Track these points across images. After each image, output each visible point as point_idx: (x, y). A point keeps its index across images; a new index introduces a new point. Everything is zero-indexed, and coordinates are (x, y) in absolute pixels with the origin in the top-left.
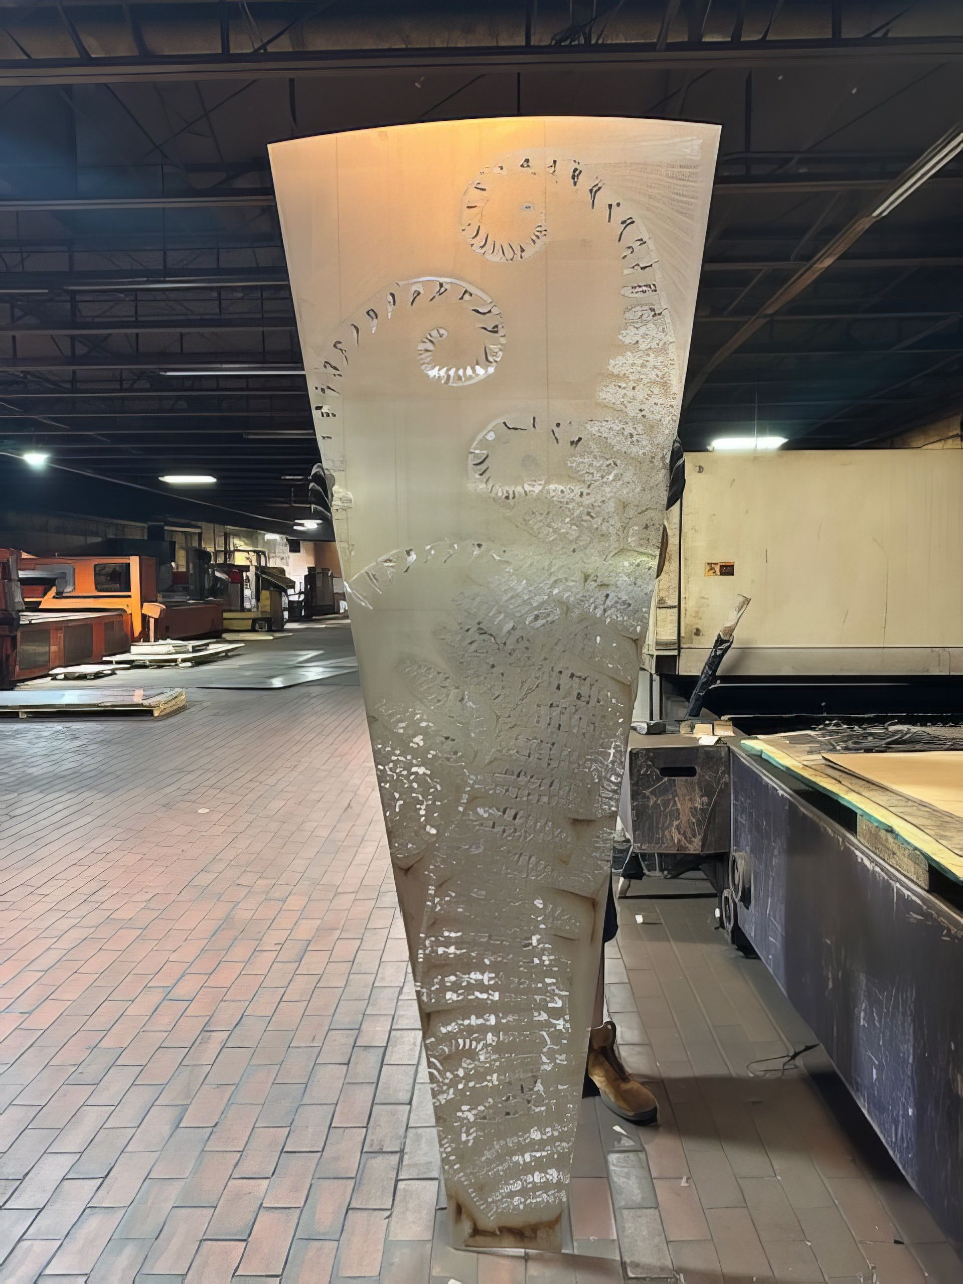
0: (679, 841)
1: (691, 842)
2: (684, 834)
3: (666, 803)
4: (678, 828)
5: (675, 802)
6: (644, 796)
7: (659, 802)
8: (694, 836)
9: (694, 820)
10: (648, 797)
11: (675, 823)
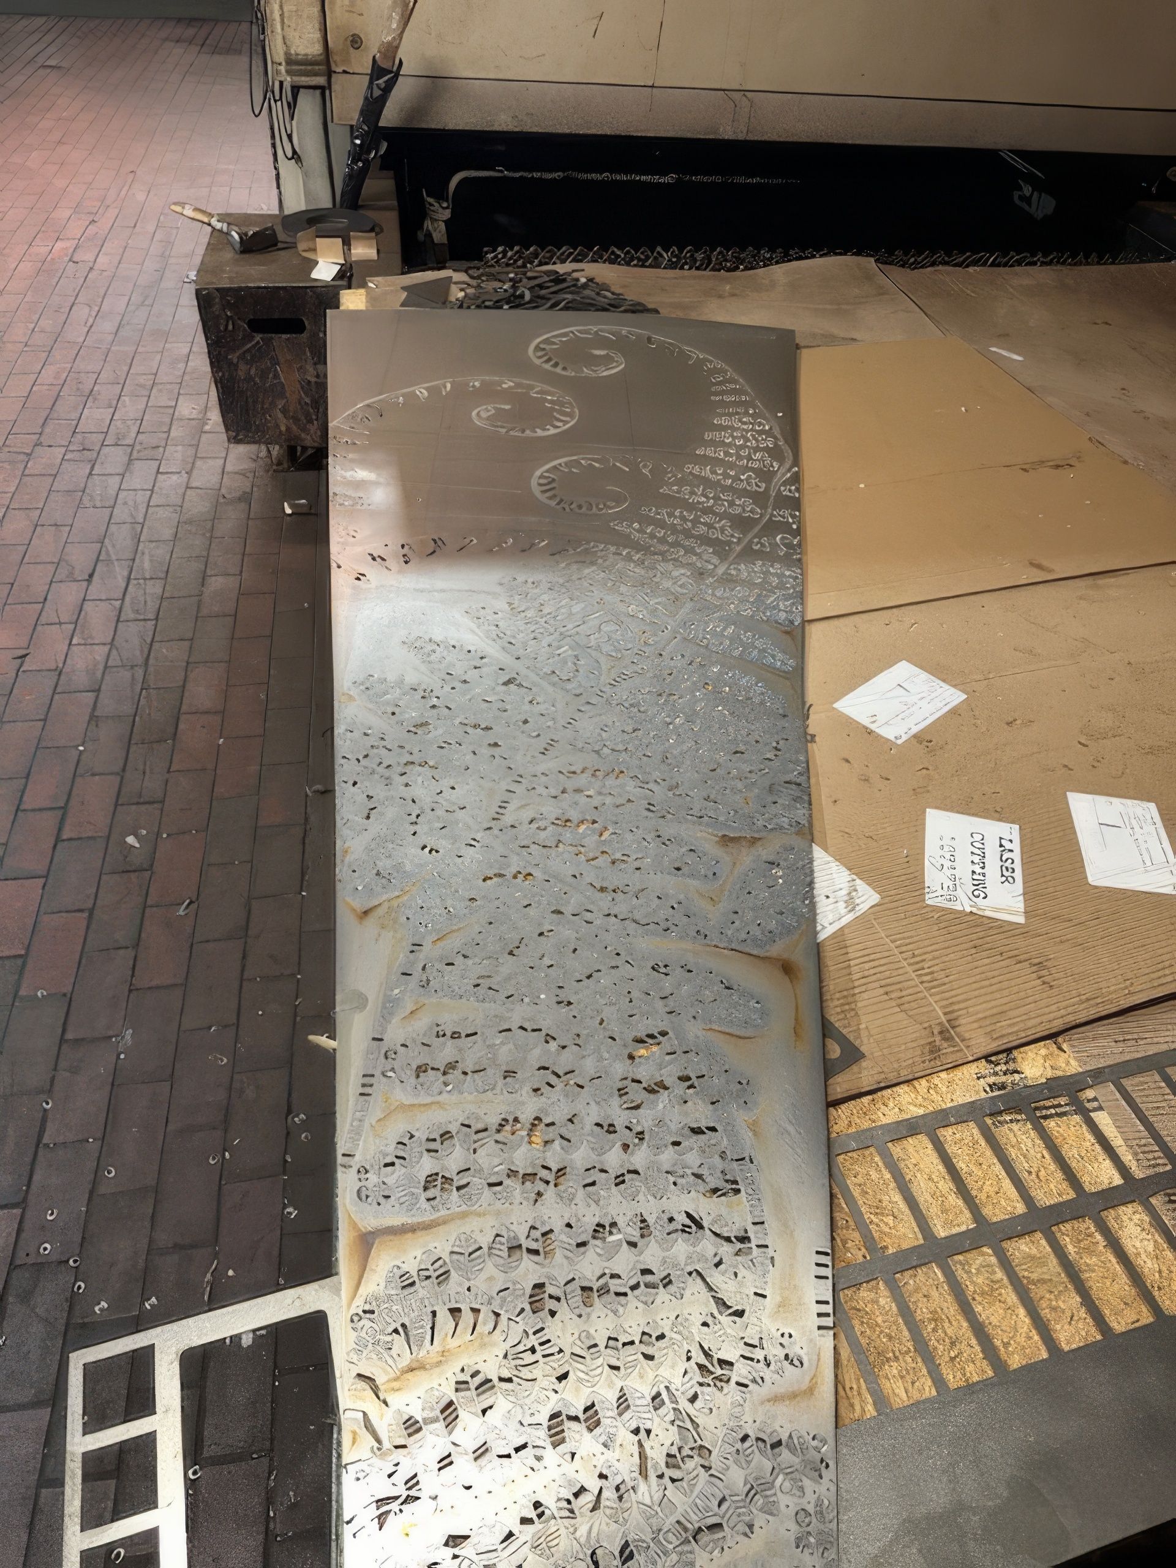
0: (288, 429)
1: (304, 430)
2: (296, 420)
3: (263, 375)
4: (284, 411)
5: (276, 376)
6: (230, 363)
7: (253, 372)
8: (311, 421)
9: (308, 400)
10: (236, 366)
11: (280, 404)
